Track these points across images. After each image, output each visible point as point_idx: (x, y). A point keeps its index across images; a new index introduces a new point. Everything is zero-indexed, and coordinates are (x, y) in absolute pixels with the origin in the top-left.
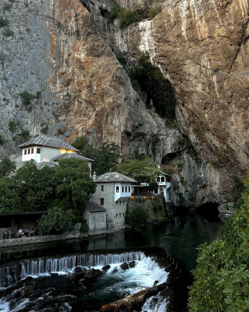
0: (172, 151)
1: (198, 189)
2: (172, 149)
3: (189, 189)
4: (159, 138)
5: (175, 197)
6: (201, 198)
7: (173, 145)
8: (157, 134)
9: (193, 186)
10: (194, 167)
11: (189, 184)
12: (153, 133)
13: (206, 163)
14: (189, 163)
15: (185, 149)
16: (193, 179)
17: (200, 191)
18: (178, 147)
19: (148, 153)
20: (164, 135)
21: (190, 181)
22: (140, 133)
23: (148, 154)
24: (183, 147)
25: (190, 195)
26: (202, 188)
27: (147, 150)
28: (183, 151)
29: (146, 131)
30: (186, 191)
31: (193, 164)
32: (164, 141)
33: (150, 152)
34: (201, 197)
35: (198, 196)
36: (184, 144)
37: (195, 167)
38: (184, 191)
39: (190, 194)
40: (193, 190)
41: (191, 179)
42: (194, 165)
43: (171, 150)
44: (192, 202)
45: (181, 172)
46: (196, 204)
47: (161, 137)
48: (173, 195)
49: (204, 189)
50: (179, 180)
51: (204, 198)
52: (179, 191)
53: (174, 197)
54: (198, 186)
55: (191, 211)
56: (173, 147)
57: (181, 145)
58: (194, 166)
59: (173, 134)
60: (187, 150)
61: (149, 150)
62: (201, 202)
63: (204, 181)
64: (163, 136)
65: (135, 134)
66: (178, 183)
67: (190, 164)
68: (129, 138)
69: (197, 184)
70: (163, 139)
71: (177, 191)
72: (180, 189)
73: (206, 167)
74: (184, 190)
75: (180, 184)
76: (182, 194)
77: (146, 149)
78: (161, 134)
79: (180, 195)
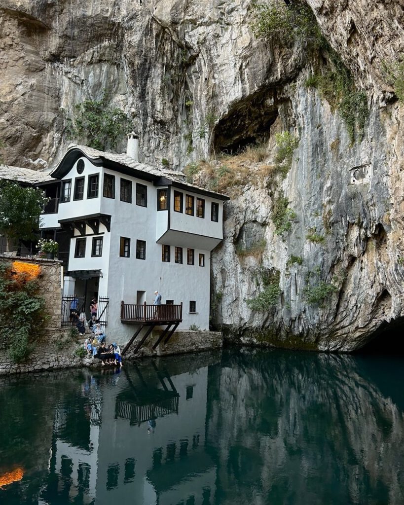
0: (244, 90)
1: (355, 251)
2: (243, 81)
3: (308, 249)
4: (187, 39)
5: (244, 288)
6: (373, 293)
7: (246, 58)
8: (174, 23)
9: (330, 237)
10: (336, 146)
11: (311, 230)
12: (153, 19)
13: (383, 104)
14: (317, 131)
15: (298, 69)
16: (330, 202)
17: (365, 259)
18: (261, 60)
19: (145, 111)
20: (207, 24)
21: (317, 215)
22: (90, 21)
23: (145, 114)
24: (285, 59)
25: (313, 281)
26: (372, 244)
27: (142, 96)
28: (290, 78)
29: (124, 12)
30: (295, 260)
31: (334, 132)
32: (208, 50)
33: (153, 106)
34: (370, 292)
35: (358, 287)
36: (291, 46)
37: (343, 141)
38: (285, 262)
39: (309, 274)
40: (330, 258)
41: (322, 206)
42: (338, 135)
43: (239, 86)
44: (321, 312)
45: (284, 177)
46: (346, 322)
47: (193, 37)
48: (236, 279)
49: (382, 251)
50: (264, 211)
51: (384, 295)
52: (261, 261)
53: (239, 285)
54: (355, 233)
55: (327, 352)
56: (246, 71)
57: (277, 52)
58: (338, 141)
59: (245, 13)
60: (306, 74)
61: (149, 97)
62: (374, 313)
63: (374, 205)
64: (201, 29)
65: (65, 24)
66: (264, 224)
67: (321, 133)
68: (41, 43)
69: (350, 225)
70: (205, 39)
71: (252, 261)
72: (270, 253)
73: (388, 129)
74: (285, 257)
75: (269, 233)
76: (278, 273)
77: (137, 94)
78: (193, 22)
79: (270, 277)
